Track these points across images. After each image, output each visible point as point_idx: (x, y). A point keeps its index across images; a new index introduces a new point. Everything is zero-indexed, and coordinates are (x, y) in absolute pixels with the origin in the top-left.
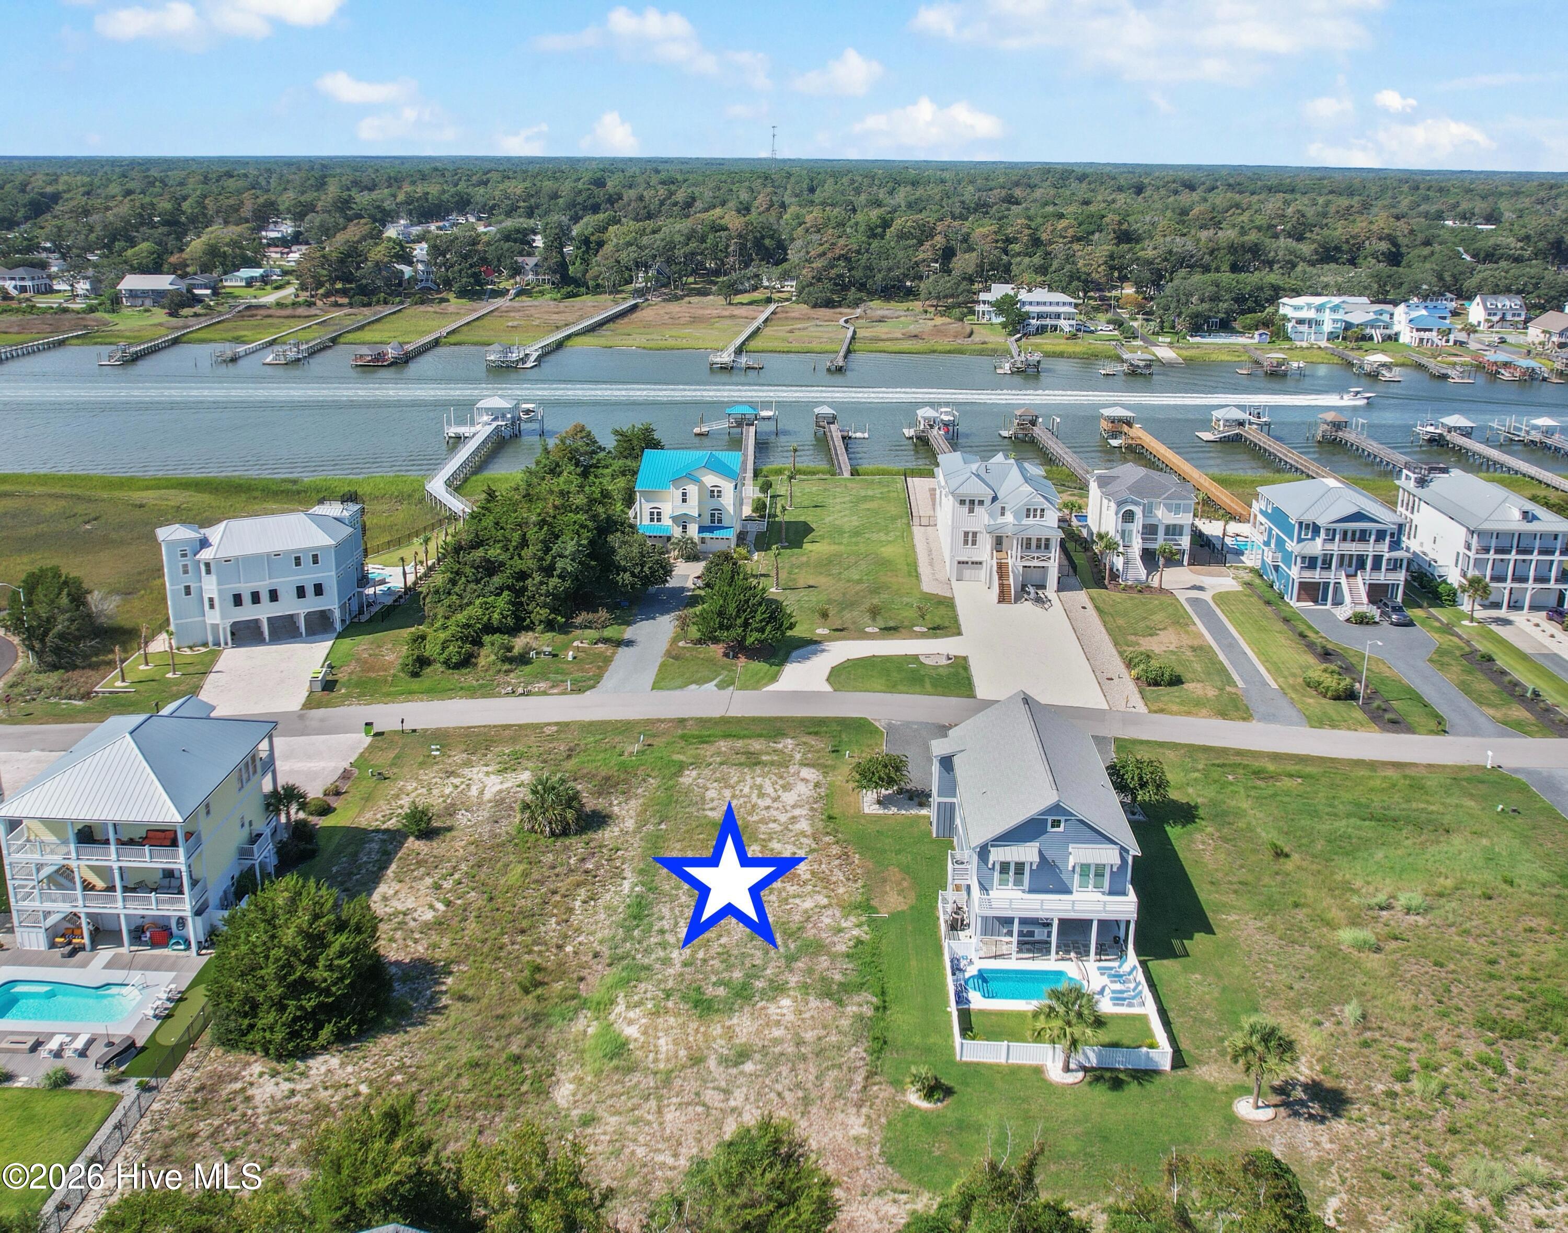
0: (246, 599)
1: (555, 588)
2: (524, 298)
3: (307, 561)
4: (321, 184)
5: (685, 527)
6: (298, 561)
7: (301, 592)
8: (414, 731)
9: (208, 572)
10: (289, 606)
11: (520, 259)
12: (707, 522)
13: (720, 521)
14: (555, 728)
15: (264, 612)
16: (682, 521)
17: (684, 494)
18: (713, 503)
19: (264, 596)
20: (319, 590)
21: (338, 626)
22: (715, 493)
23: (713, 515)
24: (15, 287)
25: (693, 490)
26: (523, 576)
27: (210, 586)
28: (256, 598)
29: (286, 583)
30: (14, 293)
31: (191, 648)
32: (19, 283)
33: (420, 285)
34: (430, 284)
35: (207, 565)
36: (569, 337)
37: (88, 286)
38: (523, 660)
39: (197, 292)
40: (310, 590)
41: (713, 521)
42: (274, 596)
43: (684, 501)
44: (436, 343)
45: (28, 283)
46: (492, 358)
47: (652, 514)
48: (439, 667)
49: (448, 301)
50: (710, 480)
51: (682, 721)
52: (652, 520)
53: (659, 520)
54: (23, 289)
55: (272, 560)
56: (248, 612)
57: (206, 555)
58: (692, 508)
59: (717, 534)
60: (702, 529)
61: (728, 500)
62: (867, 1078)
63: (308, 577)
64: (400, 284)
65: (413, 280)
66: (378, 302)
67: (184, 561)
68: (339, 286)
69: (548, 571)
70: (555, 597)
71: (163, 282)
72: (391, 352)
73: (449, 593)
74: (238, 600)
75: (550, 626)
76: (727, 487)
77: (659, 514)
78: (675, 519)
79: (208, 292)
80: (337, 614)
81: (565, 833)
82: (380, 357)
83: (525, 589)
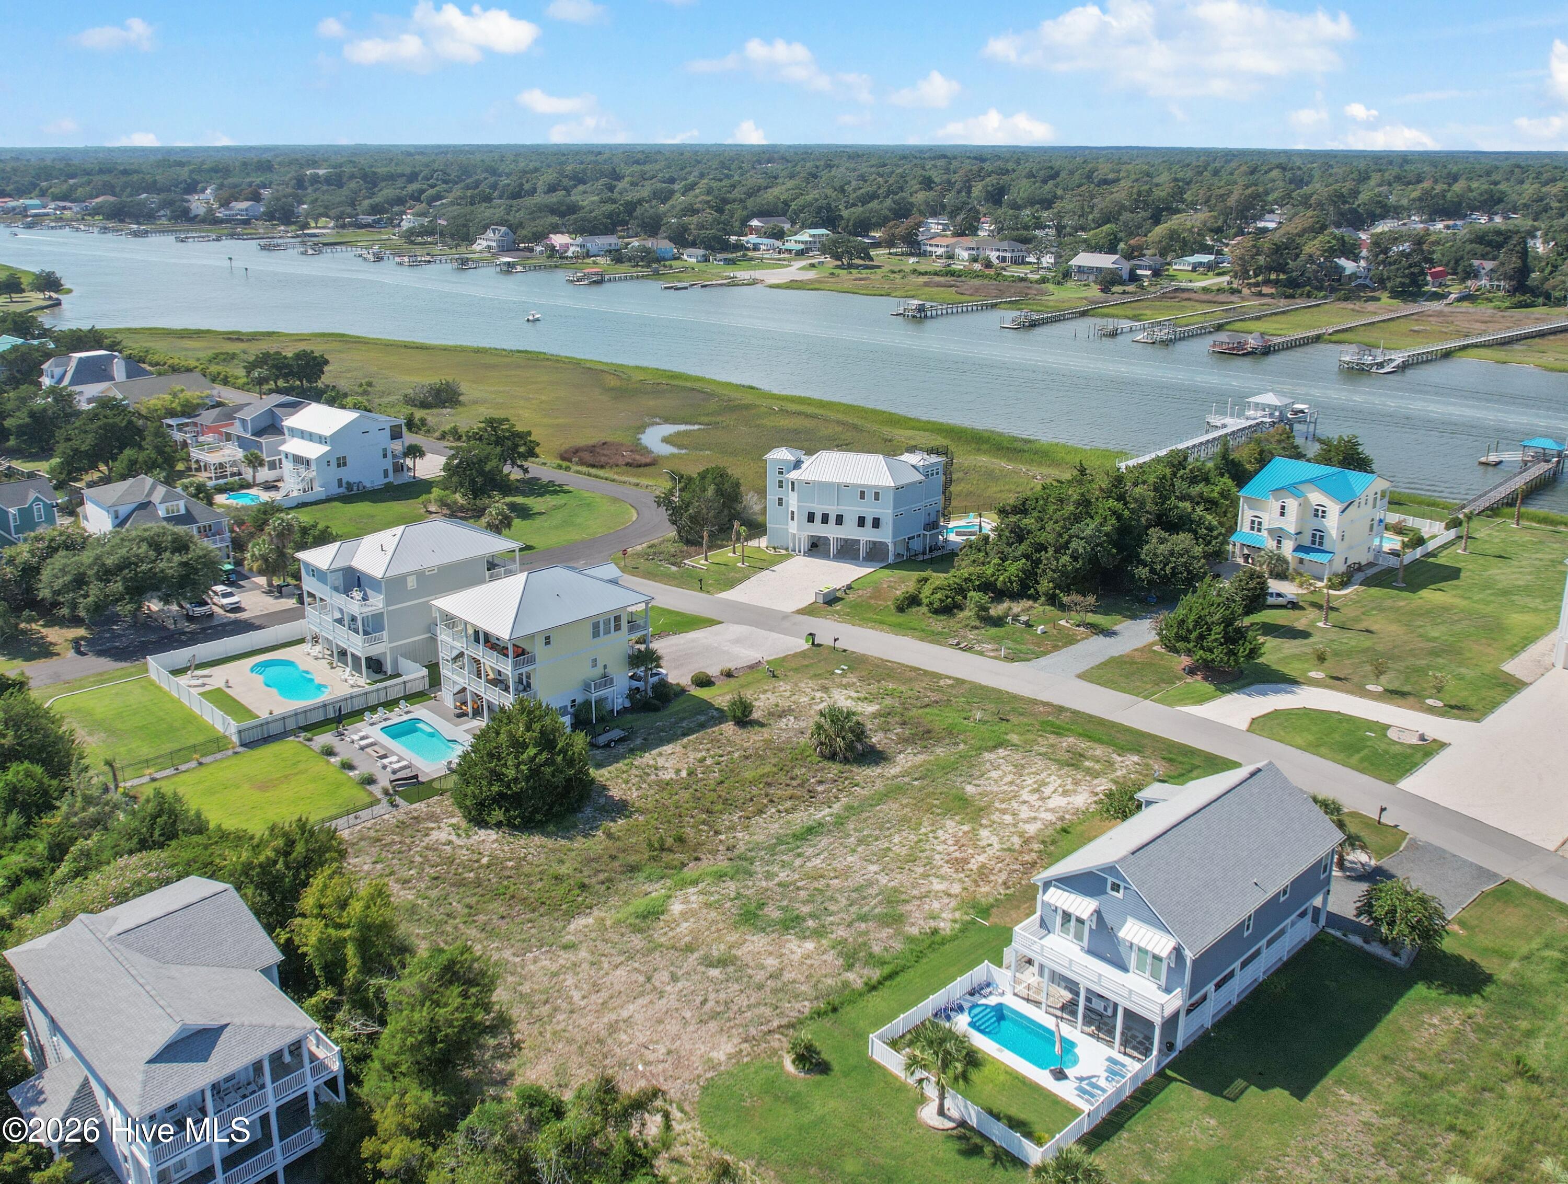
0: (818, 518)
1: (1064, 566)
2: (1465, 304)
3: (869, 496)
4: (1364, 177)
5: (1279, 542)
6: (862, 493)
7: (861, 522)
8: (845, 651)
9: (793, 489)
10: (850, 531)
11: (1476, 263)
12: (1307, 541)
13: (1321, 544)
14: (950, 682)
15: (832, 532)
16: (1279, 536)
17: (1283, 508)
18: (1316, 523)
19: (832, 519)
20: (876, 523)
21: (891, 559)
22: (1319, 513)
23: (1314, 536)
24: (998, 258)
25: (1292, 505)
26: (1042, 548)
27: (793, 501)
28: (825, 519)
29: (851, 511)
30: (995, 261)
31: (774, 548)
32: (1001, 254)
33: (1359, 281)
34: (1367, 282)
35: (793, 483)
36: (1465, 347)
37: (1052, 261)
38: (998, 622)
39: (1139, 272)
40: (869, 522)
41: (1313, 542)
42: (840, 520)
43: (1282, 514)
44: (1318, 339)
45: (1008, 255)
46: (1347, 359)
47: (1253, 522)
48: (924, 609)
49: (1379, 299)
50: (1316, 497)
51: (1061, 709)
52: (1252, 528)
53: (1259, 530)
54: (1003, 259)
55: (841, 489)
56: (818, 529)
57: (794, 475)
58: (1290, 524)
59: (1314, 557)
60: (1299, 548)
61: (1332, 524)
62: (780, 1027)
63: (870, 512)
64: (1339, 280)
65: (1353, 276)
66: (1301, 295)
67: (780, 477)
68: (1273, 276)
69: (1061, 549)
70: (1064, 573)
71: (1106, 261)
72: (1252, 342)
73: (979, 550)
74: (811, 518)
75: (1052, 600)
76: (1333, 509)
77: (1260, 523)
78: (1271, 531)
79: (1149, 273)
80: (891, 547)
81: (832, 757)
82: (1241, 346)
83: (1039, 561)
